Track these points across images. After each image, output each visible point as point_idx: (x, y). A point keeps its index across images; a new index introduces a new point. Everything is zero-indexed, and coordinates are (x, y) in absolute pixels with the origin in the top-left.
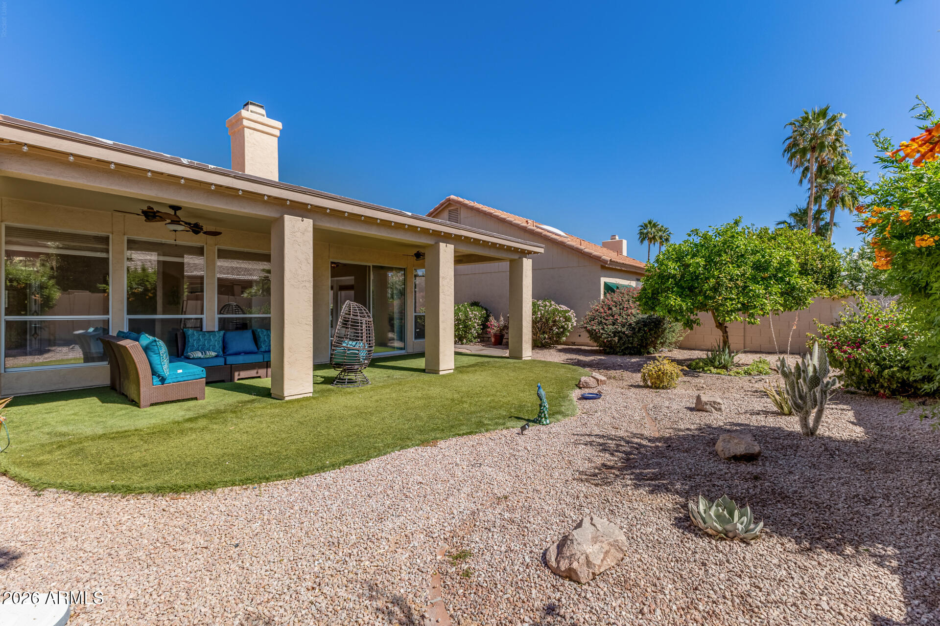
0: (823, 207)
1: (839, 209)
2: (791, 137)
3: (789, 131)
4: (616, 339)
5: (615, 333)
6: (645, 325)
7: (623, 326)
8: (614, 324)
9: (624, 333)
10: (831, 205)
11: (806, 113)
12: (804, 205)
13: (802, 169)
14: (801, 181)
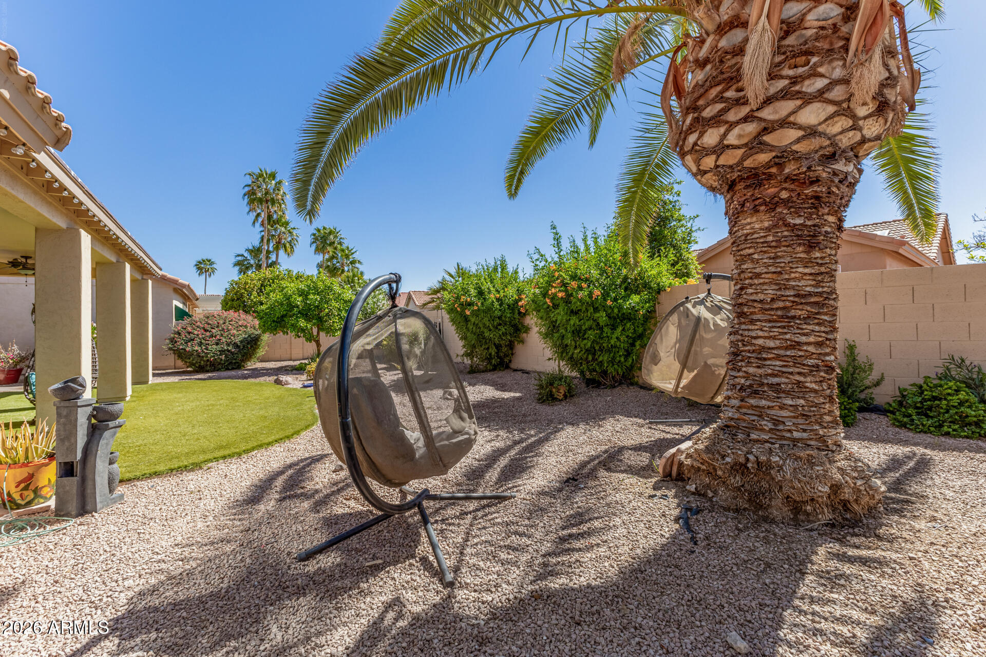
0: (271, 249)
1: (282, 252)
2: (250, 186)
3: (249, 180)
4: (223, 357)
5: (222, 352)
6: (248, 343)
7: (228, 345)
8: (217, 344)
9: (228, 351)
10: (277, 248)
11: (261, 170)
12: (257, 243)
13: (255, 214)
14: (254, 223)
